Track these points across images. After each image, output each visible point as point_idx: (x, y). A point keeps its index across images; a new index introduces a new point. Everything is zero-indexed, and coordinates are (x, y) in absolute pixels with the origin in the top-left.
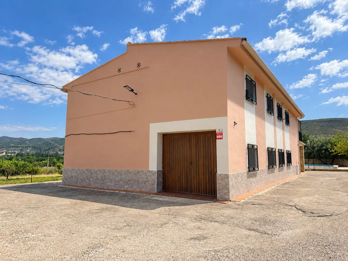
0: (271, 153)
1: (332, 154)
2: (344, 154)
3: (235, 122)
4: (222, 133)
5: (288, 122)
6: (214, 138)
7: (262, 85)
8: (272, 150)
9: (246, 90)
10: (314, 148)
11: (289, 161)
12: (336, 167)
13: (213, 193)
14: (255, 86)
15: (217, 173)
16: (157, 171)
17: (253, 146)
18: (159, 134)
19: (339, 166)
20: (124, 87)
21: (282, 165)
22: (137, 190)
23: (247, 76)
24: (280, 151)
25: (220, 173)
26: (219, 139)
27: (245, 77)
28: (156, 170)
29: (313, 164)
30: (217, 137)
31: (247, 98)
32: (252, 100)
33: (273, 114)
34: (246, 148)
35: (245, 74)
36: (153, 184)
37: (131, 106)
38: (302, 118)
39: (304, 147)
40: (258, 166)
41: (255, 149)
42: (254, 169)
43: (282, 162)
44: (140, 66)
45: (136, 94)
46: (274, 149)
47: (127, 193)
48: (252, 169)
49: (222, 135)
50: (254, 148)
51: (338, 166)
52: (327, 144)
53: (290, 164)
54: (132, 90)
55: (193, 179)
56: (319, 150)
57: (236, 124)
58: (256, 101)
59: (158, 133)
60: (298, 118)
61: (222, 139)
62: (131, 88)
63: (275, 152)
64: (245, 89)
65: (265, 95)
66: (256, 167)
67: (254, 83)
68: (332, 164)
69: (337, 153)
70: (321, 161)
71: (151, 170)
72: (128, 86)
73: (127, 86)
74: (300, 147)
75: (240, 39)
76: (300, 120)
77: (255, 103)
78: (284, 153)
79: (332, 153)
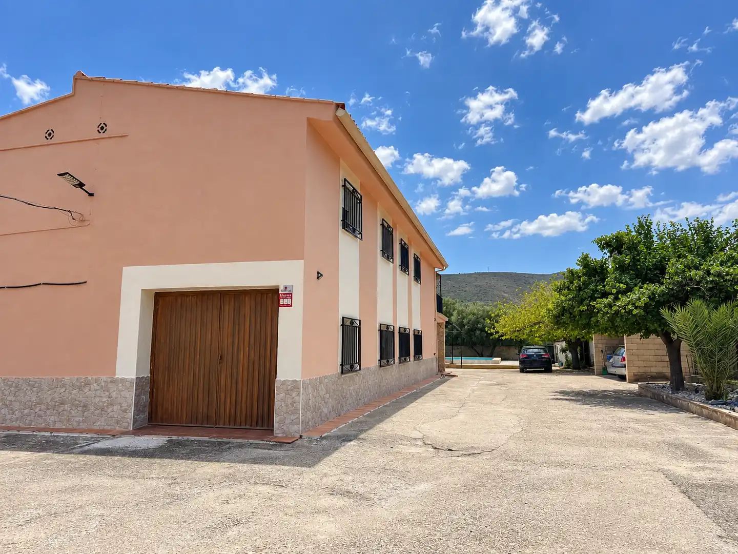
0: (385, 334)
1: (491, 338)
2: (511, 338)
3: (318, 273)
4: (291, 294)
5: (418, 276)
6: (276, 305)
7: (374, 203)
8: (388, 328)
9: (344, 209)
10: (462, 325)
11: (419, 351)
12: (497, 362)
13: (266, 424)
14: (360, 203)
15: (276, 378)
16: (136, 378)
17: (352, 321)
18: (145, 292)
19: (502, 360)
20: (58, 175)
21: (405, 359)
22: (81, 427)
23: (346, 182)
24: (402, 331)
25: (282, 380)
26: (284, 305)
27: (341, 183)
28: (134, 377)
29: (461, 355)
30: (282, 302)
31: (345, 226)
32: (354, 231)
33: (391, 260)
34: (340, 325)
35: (342, 178)
36: (125, 411)
37: (75, 223)
38: (443, 270)
39: (445, 323)
40: (360, 362)
41: (357, 327)
42: (352, 367)
43: (405, 353)
44: (104, 130)
45: (91, 195)
46: (391, 327)
47: (52, 434)
48: (348, 367)
49: (291, 298)
50: (355, 325)
51: (500, 358)
52: (484, 319)
53: (421, 356)
54: (81, 185)
55: (223, 395)
56: (473, 330)
57: (321, 275)
58: (362, 231)
59: (142, 290)
60: (436, 270)
61: (291, 306)
62: (78, 180)
63: (393, 332)
64: (342, 205)
65: (379, 223)
66: (357, 363)
67: (360, 197)
68: (491, 356)
69: (499, 337)
70: (475, 350)
71: (120, 377)
72: (70, 175)
73: (67, 173)
74: (439, 325)
75: (332, 104)
76: (440, 273)
77: (359, 236)
78: (409, 334)
79: (492, 334)
